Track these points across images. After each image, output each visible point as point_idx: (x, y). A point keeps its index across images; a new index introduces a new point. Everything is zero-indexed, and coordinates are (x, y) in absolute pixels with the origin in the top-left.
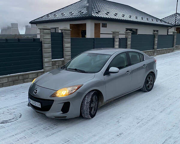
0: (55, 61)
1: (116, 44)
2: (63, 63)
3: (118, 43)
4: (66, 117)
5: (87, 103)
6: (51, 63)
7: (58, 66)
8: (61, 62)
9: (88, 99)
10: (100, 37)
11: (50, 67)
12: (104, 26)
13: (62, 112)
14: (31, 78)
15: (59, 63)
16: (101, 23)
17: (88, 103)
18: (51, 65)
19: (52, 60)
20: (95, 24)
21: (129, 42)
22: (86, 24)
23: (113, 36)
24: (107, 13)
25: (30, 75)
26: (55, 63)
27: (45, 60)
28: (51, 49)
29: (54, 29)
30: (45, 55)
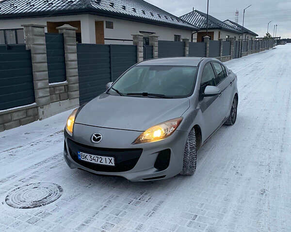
0: (54, 87)
1: (140, 56)
2: (66, 90)
3: (142, 53)
4: (164, 176)
5: (190, 148)
6: (48, 90)
7: (58, 96)
8: (63, 87)
9: (192, 142)
11: (47, 98)
13: (155, 169)
14: (16, 120)
15: (60, 90)
17: (193, 147)
18: (49, 94)
19: (50, 84)
20: (96, 22)
21: (155, 53)
22: (80, 22)
25: (14, 113)
26: (54, 89)
27: (39, 84)
28: (46, 64)
29: (14, 32)
30: (37, 75)
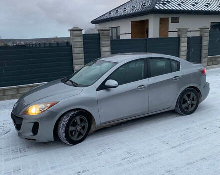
9: (65, 121)
10: (169, 37)
12: (176, 21)
13: (32, 134)
16: (170, 17)
17: (64, 125)
20: (160, 19)
21: (205, 42)
22: (148, 20)
23: (179, 35)
24: (181, 3)
27: (77, 68)
28: (83, 55)
30: (76, 62)
